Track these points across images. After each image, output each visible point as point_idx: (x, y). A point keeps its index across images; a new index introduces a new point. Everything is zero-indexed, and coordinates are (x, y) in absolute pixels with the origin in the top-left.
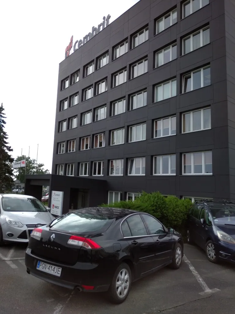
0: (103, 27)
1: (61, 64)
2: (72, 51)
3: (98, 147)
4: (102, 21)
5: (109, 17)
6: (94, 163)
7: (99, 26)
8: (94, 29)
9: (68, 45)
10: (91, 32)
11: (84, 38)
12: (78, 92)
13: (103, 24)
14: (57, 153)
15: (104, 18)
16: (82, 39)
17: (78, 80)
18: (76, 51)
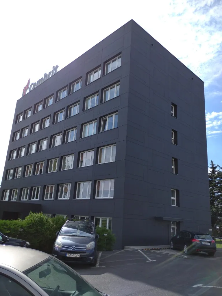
0: (52, 74)
1: (18, 102)
2: (28, 91)
3: (39, 174)
4: (52, 69)
5: (57, 67)
6: (34, 188)
7: (50, 73)
8: (46, 75)
9: (25, 86)
10: (43, 77)
11: (38, 82)
12: (28, 126)
13: (52, 72)
14: (6, 179)
15: (54, 67)
16: (36, 82)
17: (29, 116)
18: (30, 92)
